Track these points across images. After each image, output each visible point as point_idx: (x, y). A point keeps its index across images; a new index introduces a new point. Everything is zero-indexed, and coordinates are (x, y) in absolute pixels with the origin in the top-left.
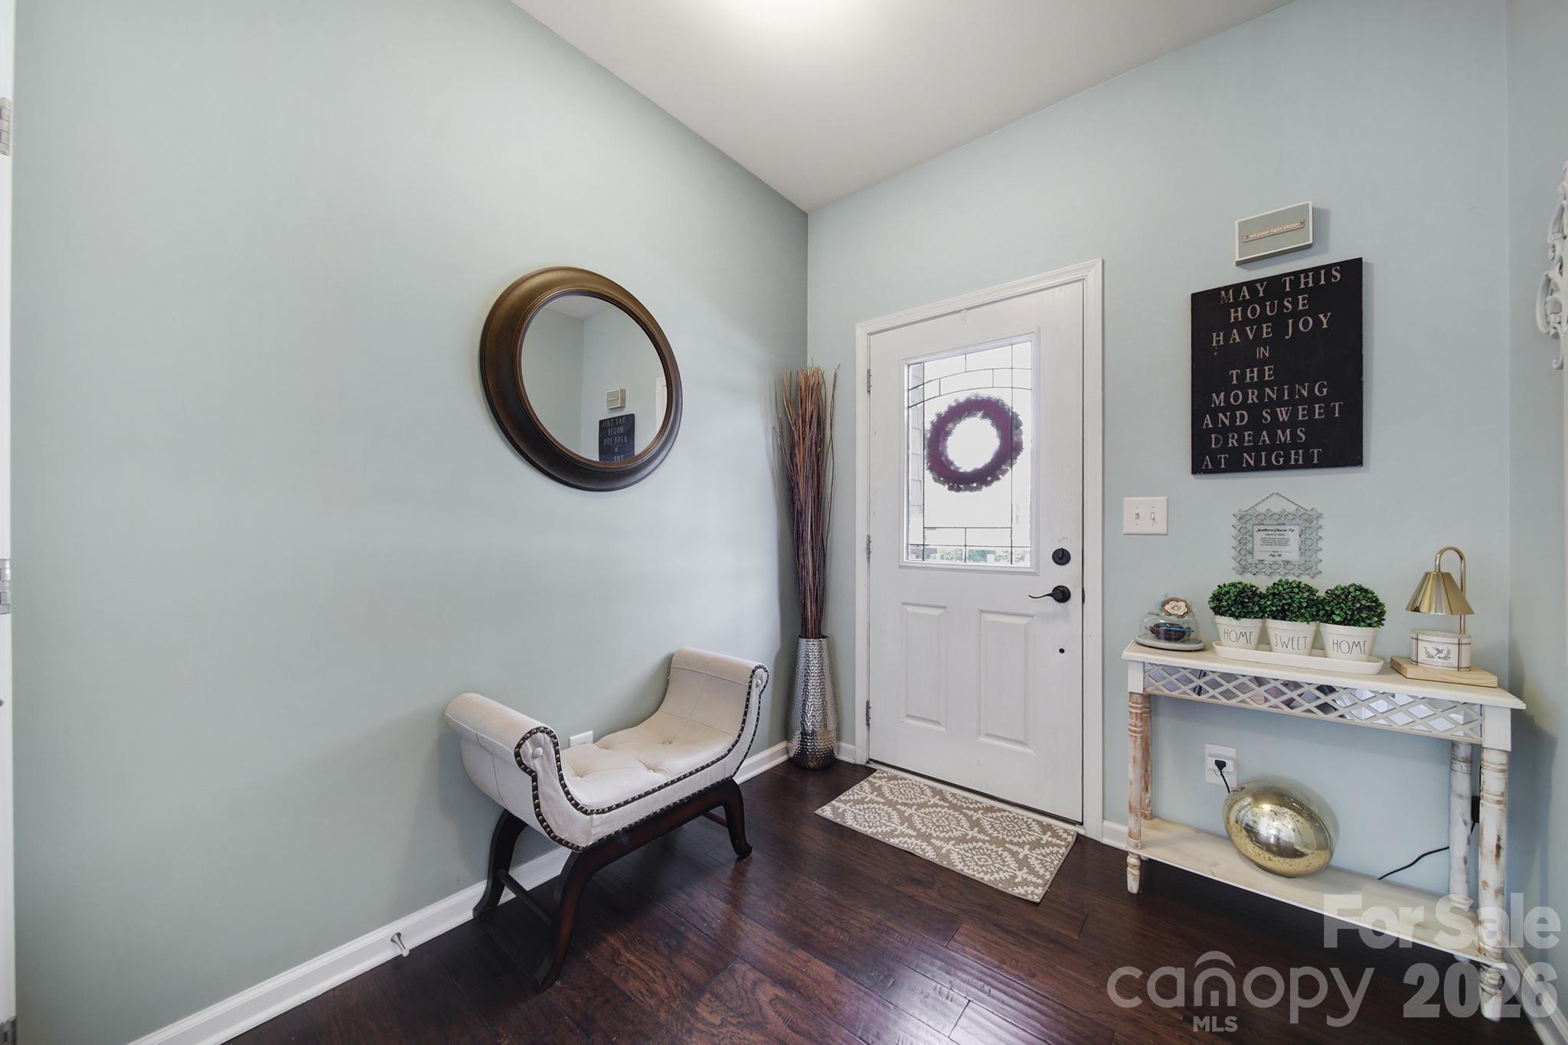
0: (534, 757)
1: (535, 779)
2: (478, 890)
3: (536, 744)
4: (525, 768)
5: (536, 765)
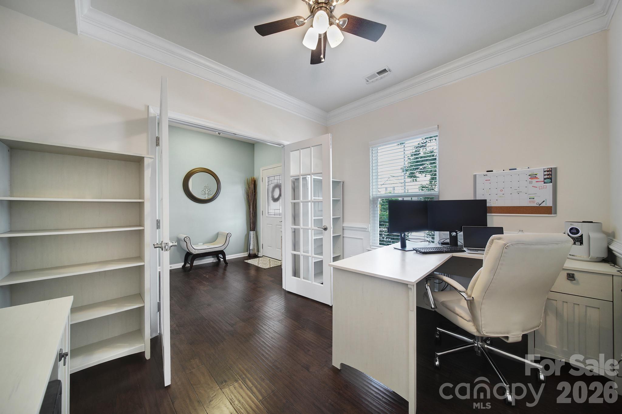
0: (187, 240)
1: (187, 243)
2: (183, 264)
3: (187, 238)
4: (185, 241)
5: (187, 241)
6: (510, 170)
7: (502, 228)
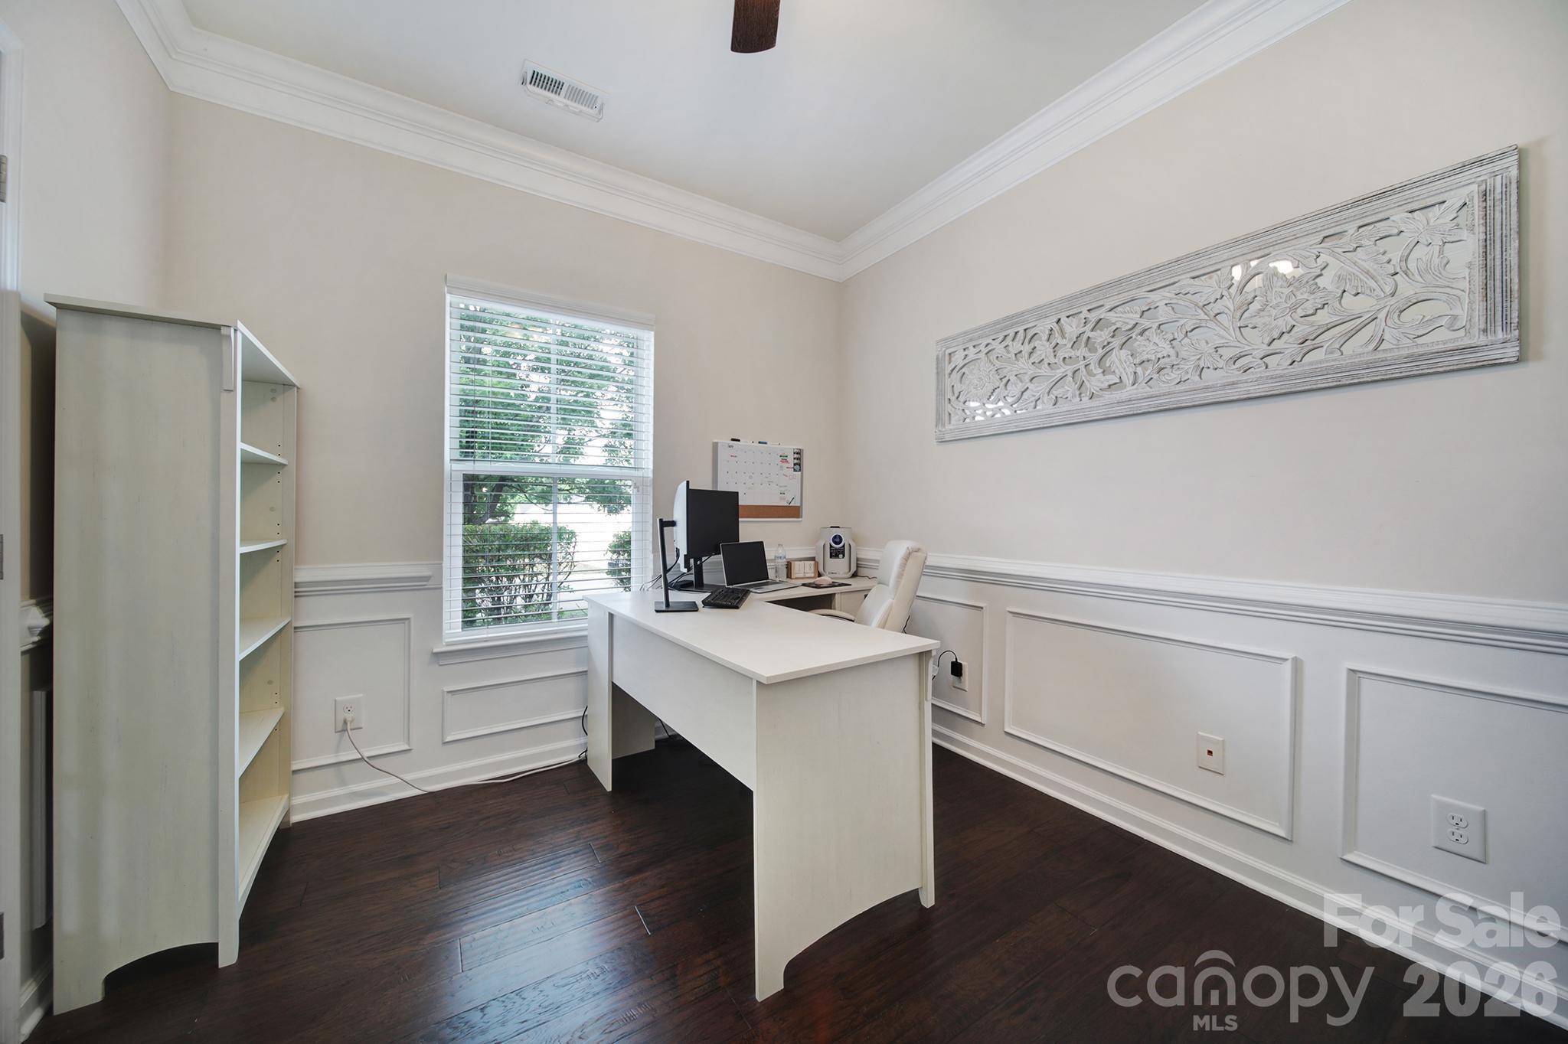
6: (759, 443)
7: (762, 542)
